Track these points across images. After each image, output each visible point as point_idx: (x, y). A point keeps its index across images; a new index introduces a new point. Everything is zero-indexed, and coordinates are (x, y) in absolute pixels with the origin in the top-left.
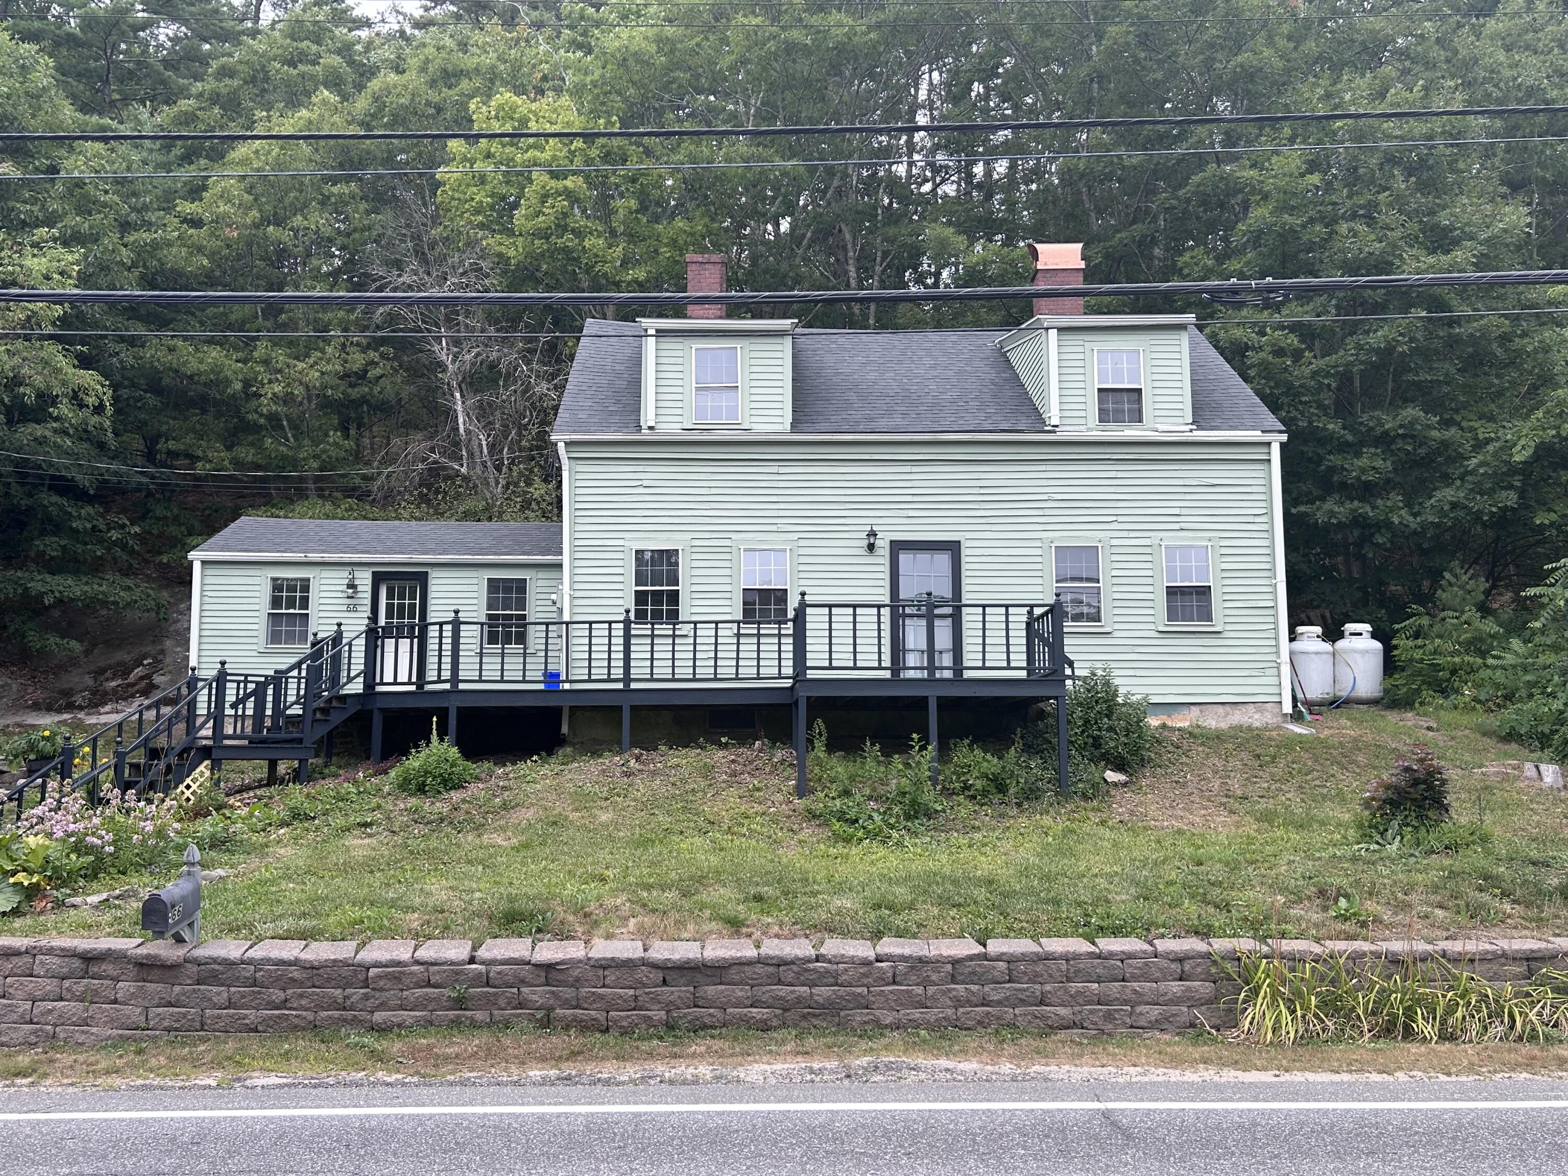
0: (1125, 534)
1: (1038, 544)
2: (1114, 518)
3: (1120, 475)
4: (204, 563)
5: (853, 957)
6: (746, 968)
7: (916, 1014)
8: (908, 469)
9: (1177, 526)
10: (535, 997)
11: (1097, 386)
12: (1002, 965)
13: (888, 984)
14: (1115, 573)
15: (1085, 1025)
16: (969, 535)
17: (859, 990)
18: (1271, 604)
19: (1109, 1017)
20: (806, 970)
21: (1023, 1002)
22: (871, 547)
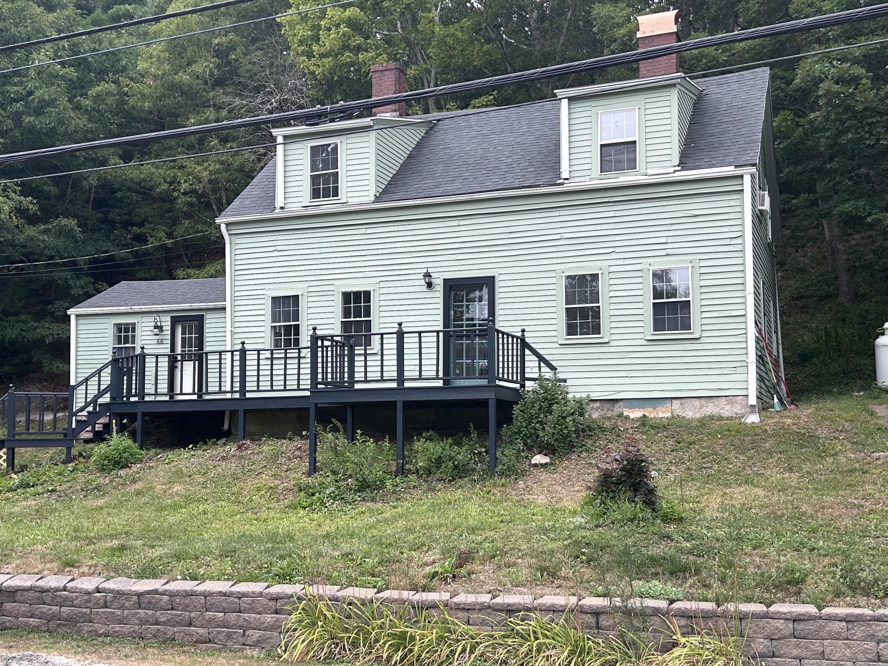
0: (621, 262)
1: (553, 274)
2: (612, 250)
3: (618, 213)
4: (77, 316)
5: (81, 589)
6: (25, 593)
7: (117, 627)
8: (456, 223)
9: (664, 253)
11: (600, 143)
12: (166, 598)
13: (102, 608)
14: (612, 295)
15: (216, 641)
16: (502, 271)
17: (85, 610)
18: (743, 313)
19: (229, 636)
20: (57, 596)
21: (179, 624)
22: (430, 285)
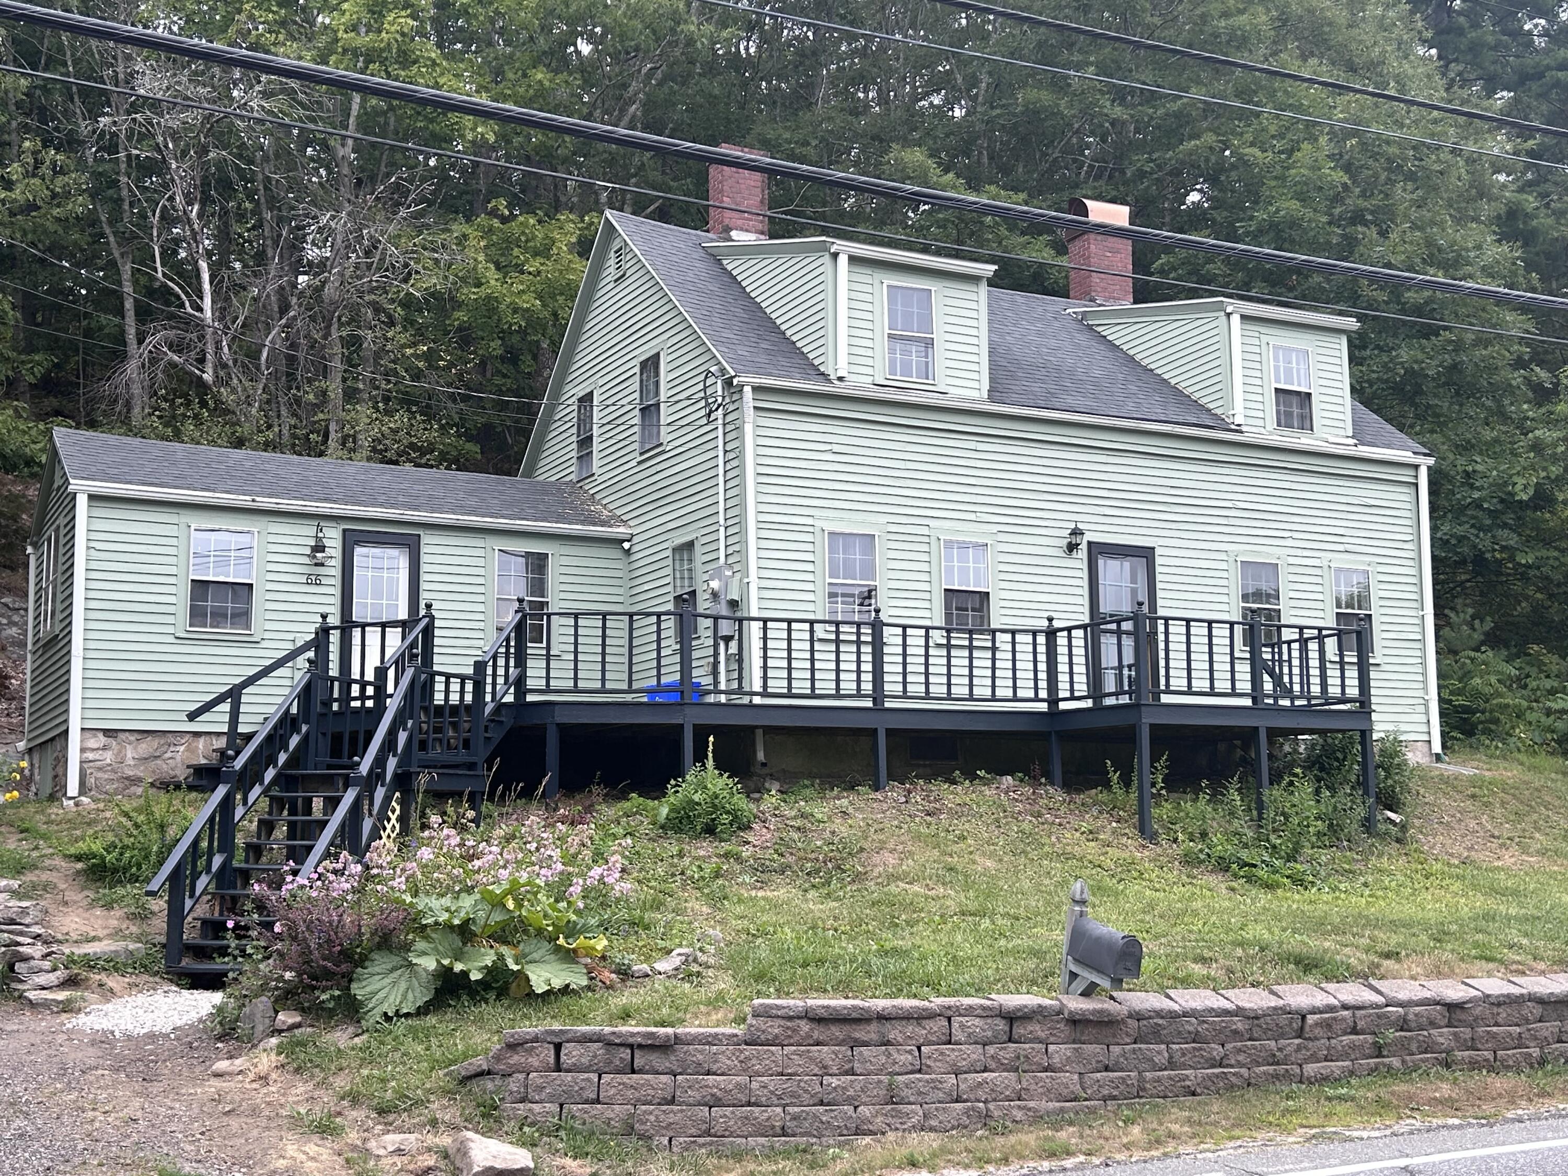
0: (1299, 552)
1: (1225, 557)
2: (1289, 534)
3: (1294, 486)
4: (92, 497)
9: (1341, 548)
10: (1441, 1040)
11: (1274, 385)
14: (1291, 594)
16: (1162, 541)
18: (1419, 637)
22: (1072, 547)
